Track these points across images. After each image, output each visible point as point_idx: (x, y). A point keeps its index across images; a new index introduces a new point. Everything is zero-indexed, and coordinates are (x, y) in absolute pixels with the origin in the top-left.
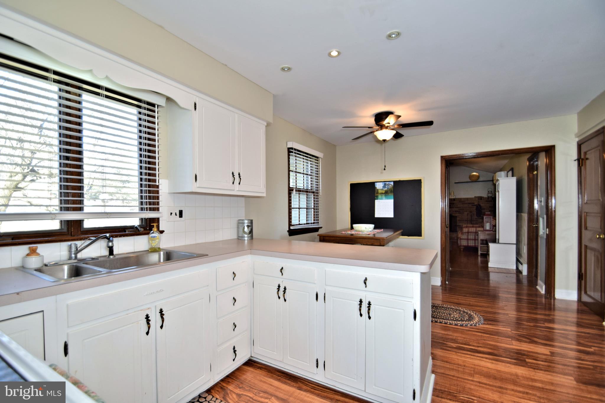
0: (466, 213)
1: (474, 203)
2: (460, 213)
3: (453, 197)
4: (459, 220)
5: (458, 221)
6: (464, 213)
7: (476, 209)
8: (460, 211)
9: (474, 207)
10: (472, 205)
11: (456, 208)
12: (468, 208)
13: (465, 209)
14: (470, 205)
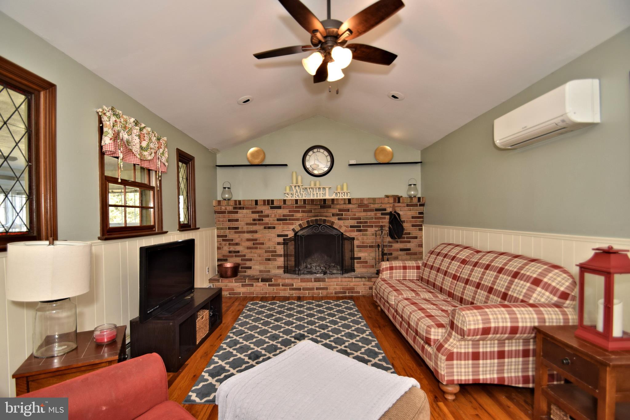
0: (371, 231)
1: (385, 210)
2: (360, 231)
3: (347, 196)
4: (358, 247)
5: (356, 249)
6: (366, 230)
7: (391, 222)
8: (360, 227)
9: (385, 218)
10: (382, 214)
11: (352, 219)
12: (375, 219)
13: (370, 222)
14: (379, 213)
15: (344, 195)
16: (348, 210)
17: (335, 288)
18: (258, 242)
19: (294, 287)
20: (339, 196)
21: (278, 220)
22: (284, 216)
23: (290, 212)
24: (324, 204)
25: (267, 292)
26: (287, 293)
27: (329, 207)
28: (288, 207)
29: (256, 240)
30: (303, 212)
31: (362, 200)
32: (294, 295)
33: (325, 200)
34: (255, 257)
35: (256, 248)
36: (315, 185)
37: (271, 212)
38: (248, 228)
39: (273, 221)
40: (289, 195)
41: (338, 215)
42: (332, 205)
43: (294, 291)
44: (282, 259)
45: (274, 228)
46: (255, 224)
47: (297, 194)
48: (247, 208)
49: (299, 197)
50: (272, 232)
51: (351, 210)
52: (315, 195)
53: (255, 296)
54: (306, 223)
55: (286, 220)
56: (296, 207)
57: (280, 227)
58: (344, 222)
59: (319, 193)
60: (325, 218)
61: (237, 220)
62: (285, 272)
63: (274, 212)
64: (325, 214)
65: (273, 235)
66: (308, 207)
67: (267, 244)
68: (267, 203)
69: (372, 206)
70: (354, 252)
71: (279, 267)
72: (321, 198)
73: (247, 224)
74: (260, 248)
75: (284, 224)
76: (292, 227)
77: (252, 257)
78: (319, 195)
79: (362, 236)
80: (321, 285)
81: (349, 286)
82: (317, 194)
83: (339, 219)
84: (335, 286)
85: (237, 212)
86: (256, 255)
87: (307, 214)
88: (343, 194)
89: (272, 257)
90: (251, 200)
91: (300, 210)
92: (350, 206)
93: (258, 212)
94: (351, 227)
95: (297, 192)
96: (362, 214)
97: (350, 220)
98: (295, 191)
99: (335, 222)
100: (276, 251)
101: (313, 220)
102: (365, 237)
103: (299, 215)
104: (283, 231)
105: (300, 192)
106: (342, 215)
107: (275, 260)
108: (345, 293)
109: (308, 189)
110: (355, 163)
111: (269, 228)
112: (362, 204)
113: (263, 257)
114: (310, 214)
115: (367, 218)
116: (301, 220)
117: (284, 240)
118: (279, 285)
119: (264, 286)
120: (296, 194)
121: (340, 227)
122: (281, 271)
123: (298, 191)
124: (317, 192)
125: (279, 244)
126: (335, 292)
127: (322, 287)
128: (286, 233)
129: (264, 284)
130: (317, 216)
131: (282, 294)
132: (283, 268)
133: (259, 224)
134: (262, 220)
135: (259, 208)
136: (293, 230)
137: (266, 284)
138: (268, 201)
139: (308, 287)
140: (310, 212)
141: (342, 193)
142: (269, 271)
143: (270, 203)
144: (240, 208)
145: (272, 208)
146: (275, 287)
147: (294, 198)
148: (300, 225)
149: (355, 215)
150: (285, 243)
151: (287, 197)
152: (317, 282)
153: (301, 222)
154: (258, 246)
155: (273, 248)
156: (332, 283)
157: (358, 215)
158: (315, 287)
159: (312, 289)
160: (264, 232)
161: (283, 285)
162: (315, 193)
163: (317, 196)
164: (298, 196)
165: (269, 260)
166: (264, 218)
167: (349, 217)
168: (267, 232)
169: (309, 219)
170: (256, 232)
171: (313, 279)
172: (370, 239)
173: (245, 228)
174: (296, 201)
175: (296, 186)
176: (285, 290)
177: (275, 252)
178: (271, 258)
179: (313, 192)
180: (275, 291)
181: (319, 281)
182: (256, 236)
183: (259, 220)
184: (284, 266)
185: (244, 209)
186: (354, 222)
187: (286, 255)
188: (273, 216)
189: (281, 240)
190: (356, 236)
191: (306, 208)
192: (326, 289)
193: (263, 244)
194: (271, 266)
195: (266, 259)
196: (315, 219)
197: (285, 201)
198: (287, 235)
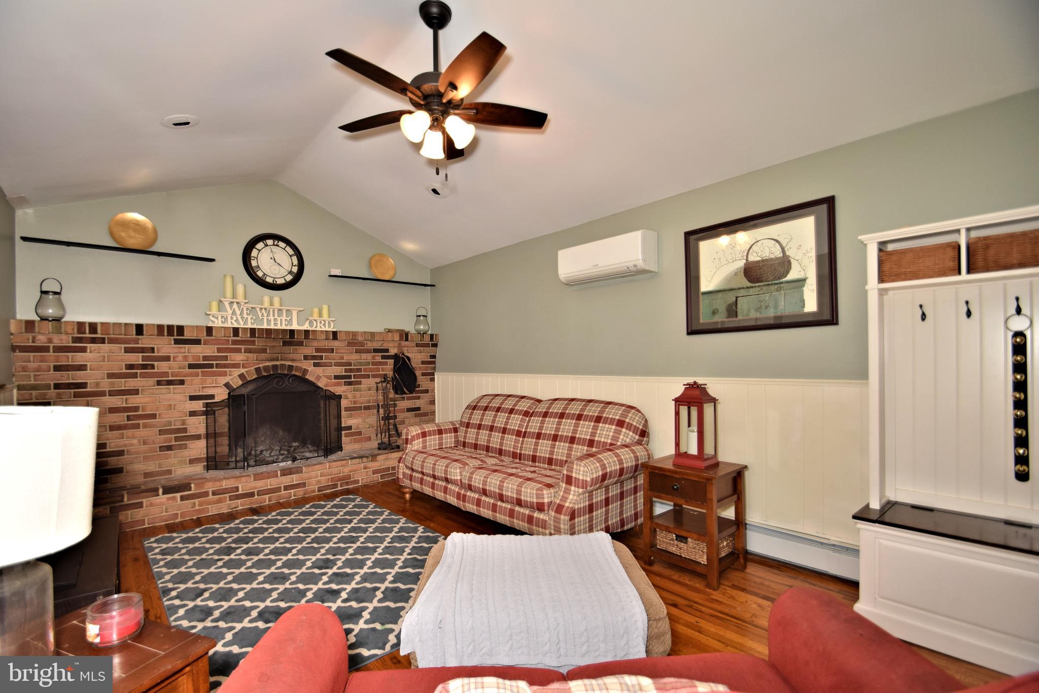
0: (368, 383)
1: (387, 351)
2: (350, 384)
3: (329, 326)
4: (347, 409)
5: (343, 413)
6: (360, 383)
7: (396, 370)
8: (350, 377)
9: (386, 364)
10: (383, 357)
11: (337, 364)
12: (373, 364)
13: (365, 370)
14: (379, 356)
15: (324, 325)
16: (332, 351)
17: (319, 482)
18: (140, 413)
19: (240, 492)
20: (316, 327)
21: (191, 366)
22: (205, 358)
23: (219, 350)
24: (290, 338)
25: (177, 514)
26: (224, 508)
27: (300, 344)
28: (217, 341)
29: (136, 409)
30: (248, 351)
31: (354, 334)
32: (240, 508)
33: (292, 332)
34: (132, 445)
35: (137, 426)
36: (271, 304)
37: (176, 350)
38: (112, 384)
39: (180, 368)
40: (217, 318)
41: (314, 357)
42: (304, 340)
43: (239, 501)
44: (202, 443)
45: (182, 382)
46: (135, 376)
47: (235, 318)
48: (111, 341)
49: (239, 324)
50: (176, 391)
51: (336, 349)
52: (272, 322)
53: (147, 526)
54: (254, 372)
55: (211, 366)
56: (234, 342)
57: (197, 380)
58: (323, 370)
59: (279, 319)
60: (290, 363)
61: (82, 368)
62: (208, 468)
63: (183, 350)
64: (292, 356)
65: (179, 397)
66: (259, 343)
67: (163, 416)
68: (168, 333)
69: (370, 345)
70: (341, 418)
71: (192, 461)
72: (284, 327)
73: (111, 376)
74: (145, 426)
75: (204, 374)
76: (223, 380)
77: (125, 445)
78: (279, 322)
79: (353, 392)
80: (294, 479)
81: (341, 474)
82: (275, 320)
83: (315, 365)
84: (319, 478)
85: (83, 350)
86: (135, 441)
87: (255, 355)
88: (323, 323)
89: (175, 441)
90: (126, 324)
91: (241, 348)
92: (335, 344)
93: (142, 350)
94: (336, 377)
95: (234, 313)
96: (354, 357)
97: (333, 367)
98: (230, 312)
99: (310, 369)
100: (186, 428)
101: (268, 365)
102: (358, 394)
103: (239, 358)
104: (203, 387)
105: (242, 314)
106: (321, 358)
107: (185, 447)
108: (335, 486)
109: (258, 310)
110: (340, 274)
111: (170, 383)
112: (355, 341)
113: (154, 443)
114: (263, 356)
115: (360, 364)
116: (244, 367)
117: (207, 405)
118: (206, 494)
119: (170, 502)
120: (232, 318)
121: (319, 378)
122: (199, 468)
123: (238, 312)
124: (276, 317)
125: (193, 414)
126: (318, 488)
127: (295, 483)
128: (210, 392)
129: (169, 499)
130: (277, 360)
131: (213, 510)
132: (205, 460)
133: (143, 376)
134: (153, 367)
135: (145, 341)
136: (227, 385)
137: (174, 498)
138: (170, 327)
139: (269, 487)
140: (264, 351)
141: (321, 322)
142: (169, 472)
143: (176, 333)
144: (93, 341)
145: (177, 342)
146: (196, 501)
147: (229, 325)
148: (241, 376)
149: (342, 358)
150: (210, 411)
151: (213, 322)
152: (287, 475)
153: (243, 371)
154: (141, 422)
155: (180, 423)
156: (313, 474)
157: (346, 358)
158: (282, 486)
159: (278, 489)
160: (158, 391)
161: (214, 493)
162: (271, 318)
163: (275, 324)
164: (237, 320)
165: (169, 448)
166: (156, 363)
167: (333, 361)
168: (164, 391)
169: (259, 364)
170: (136, 392)
171: (279, 472)
172: (364, 397)
173: (106, 385)
174: (236, 331)
175: (232, 303)
176: (219, 501)
177: (185, 430)
178: (173, 443)
179: (268, 315)
180: (197, 507)
181: (291, 474)
182: (134, 401)
183: (144, 367)
184: (207, 457)
185: (104, 343)
186: (340, 371)
187: (211, 435)
188: (180, 358)
189: (199, 405)
190: (344, 392)
191: (255, 345)
192: (304, 485)
193: (153, 416)
194: (173, 461)
195: (160, 447)
196: (273, 366)
197: (209, 330)
198: (212, 397)
